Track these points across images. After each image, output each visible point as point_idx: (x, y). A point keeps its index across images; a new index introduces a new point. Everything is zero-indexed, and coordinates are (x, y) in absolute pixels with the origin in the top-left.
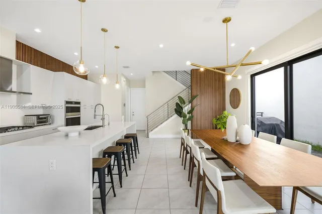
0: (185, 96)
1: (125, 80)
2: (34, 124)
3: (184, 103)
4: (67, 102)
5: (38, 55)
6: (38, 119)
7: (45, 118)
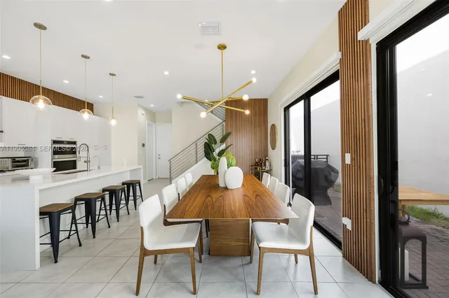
0: (218, 135)
1: (144, 112)
2: (7, 168)
3: (216, 143)
4: (55, 142)
5: (9, 80)
6: (13, 162)
7: (25, 161)
